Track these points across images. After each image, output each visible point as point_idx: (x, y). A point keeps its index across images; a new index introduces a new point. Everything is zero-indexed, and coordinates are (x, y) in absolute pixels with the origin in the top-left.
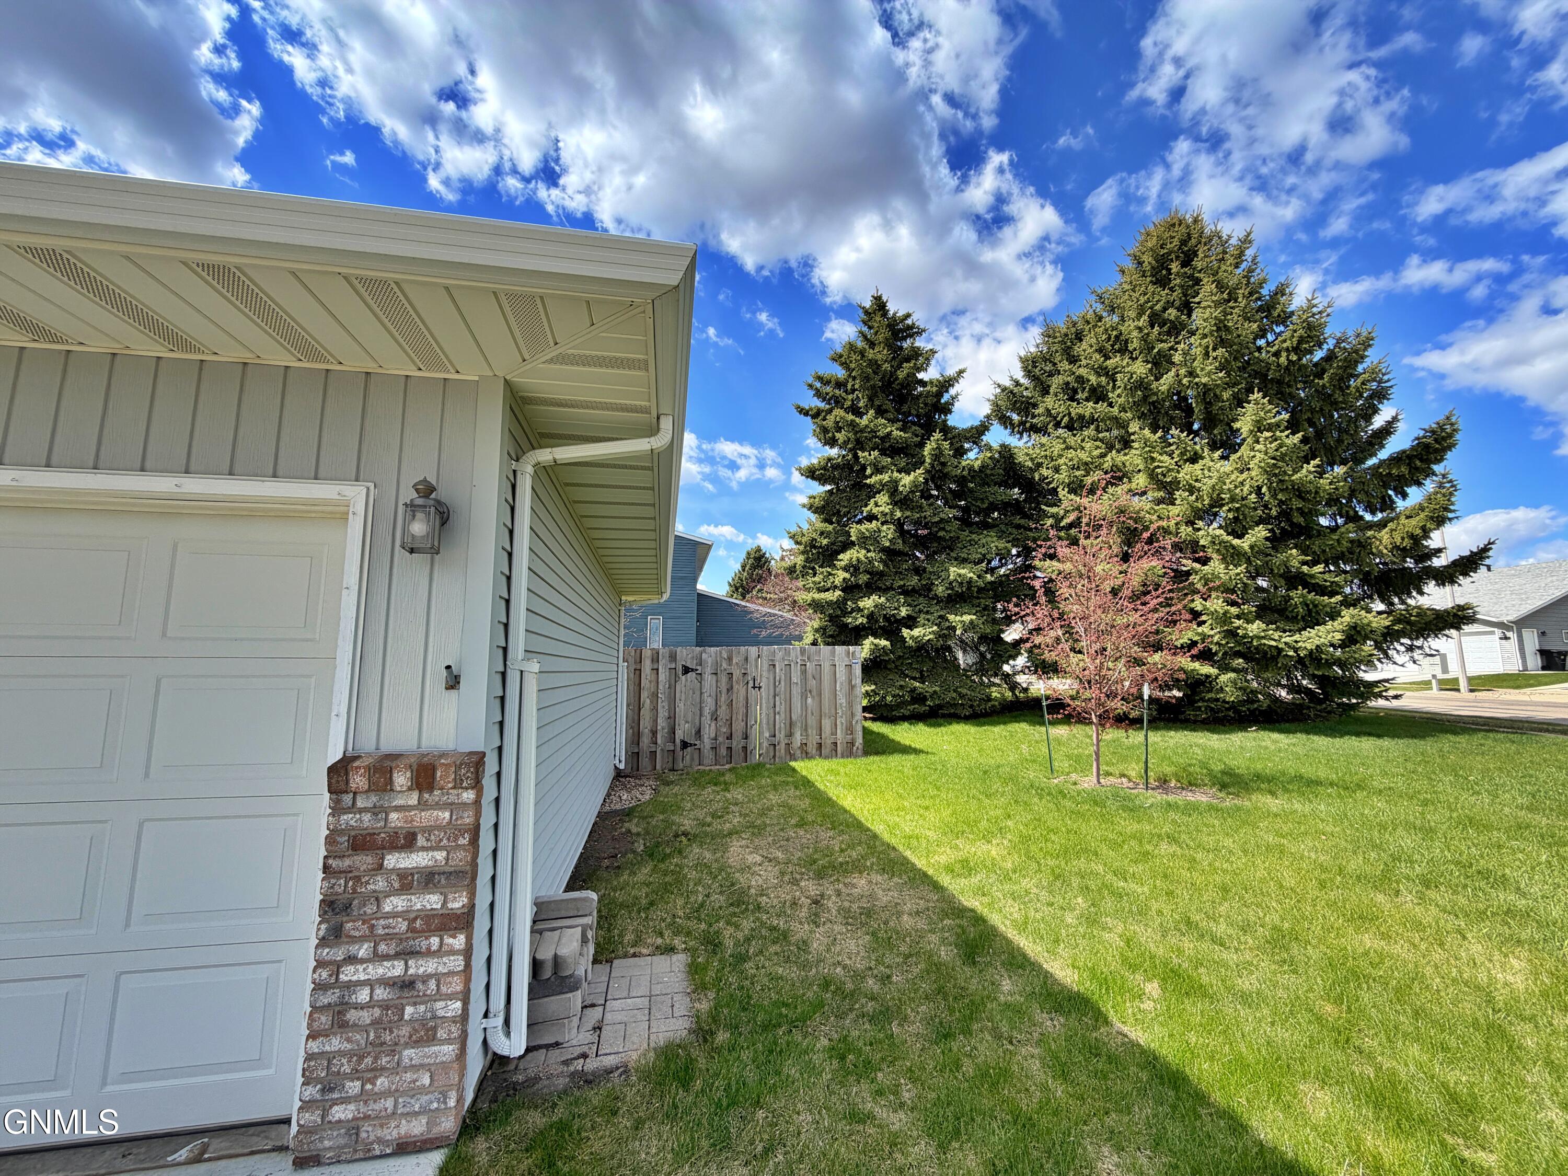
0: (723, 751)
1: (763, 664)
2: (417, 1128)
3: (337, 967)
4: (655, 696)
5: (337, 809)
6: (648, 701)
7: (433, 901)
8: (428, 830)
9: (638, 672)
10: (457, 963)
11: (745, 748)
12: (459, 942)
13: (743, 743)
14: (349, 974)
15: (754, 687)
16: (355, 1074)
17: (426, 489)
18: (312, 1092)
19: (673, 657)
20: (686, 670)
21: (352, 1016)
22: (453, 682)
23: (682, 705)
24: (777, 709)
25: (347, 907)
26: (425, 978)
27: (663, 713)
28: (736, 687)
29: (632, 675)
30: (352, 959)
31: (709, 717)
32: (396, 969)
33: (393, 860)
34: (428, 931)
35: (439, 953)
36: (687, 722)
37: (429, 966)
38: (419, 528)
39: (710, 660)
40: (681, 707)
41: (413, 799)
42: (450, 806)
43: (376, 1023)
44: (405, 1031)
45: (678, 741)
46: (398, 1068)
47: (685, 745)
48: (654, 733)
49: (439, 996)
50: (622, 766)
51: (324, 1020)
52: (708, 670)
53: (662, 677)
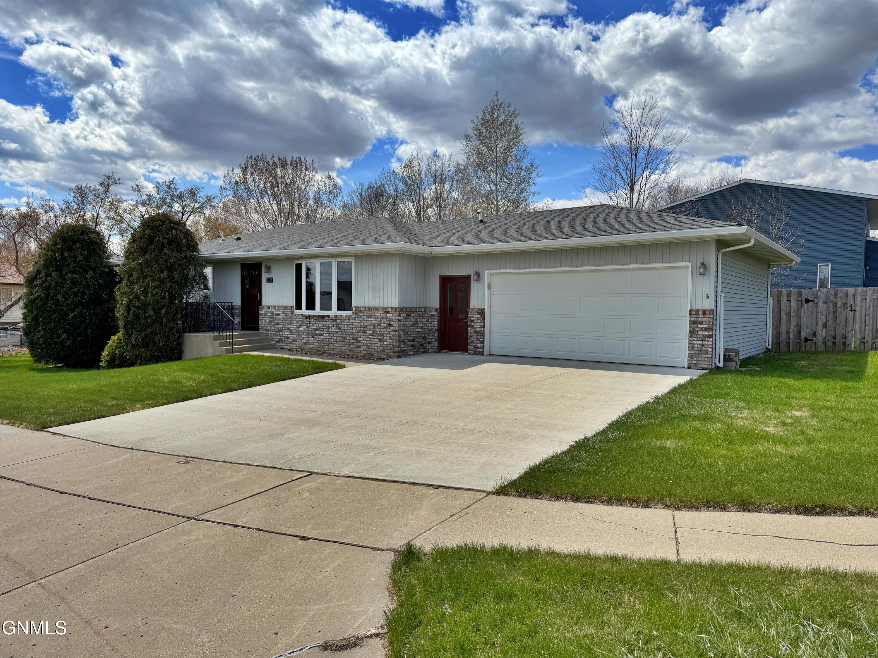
0: (830, 344)
1: (859, 298)
2: (705, 366)
3: (692, 341)
4: (789, 314)
5: (690, 317)
6: (785, 317)
7: (706, 333)
8: (705, 321)
9: (779, 301)
10: (711, 343)
11: (844, 344)
12: (711, 339)
13: (842, 341)
14: (694, 342)
15: (851, 311)
16: (695, 357)
17: (702, 264)
18: (689, 358)
19: (800, 294)
20: (808, 301)
21: (695, 349)
22: (708, 297)
23: (805, 320)
24: (867, 323)
25: (693, 332)
26: (706, 344)
27: (793, 323)
28: (839, 310)
29: (776, 303)
30: (694, 340)
31: (821, 326)
32: (701, 342)
33: (699, 326)
34: (706, 337)
35: (708, 341)
36: (807, 328)
37: (706, 343)
38: (702, 270)
39: (823, 296)
40: (804, 320)
41: (702, 316)
42: (709, 318)
43: (698, 350)
44: (703, 352)
45: (802, 338)
46: (702, 357)
47: (806, 340)
48: (788, 333)
49: (708, 347)
50: (770, 347)
51: (690, 349)
52: (821, 301)
53: (793, 304)
